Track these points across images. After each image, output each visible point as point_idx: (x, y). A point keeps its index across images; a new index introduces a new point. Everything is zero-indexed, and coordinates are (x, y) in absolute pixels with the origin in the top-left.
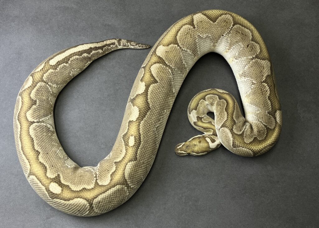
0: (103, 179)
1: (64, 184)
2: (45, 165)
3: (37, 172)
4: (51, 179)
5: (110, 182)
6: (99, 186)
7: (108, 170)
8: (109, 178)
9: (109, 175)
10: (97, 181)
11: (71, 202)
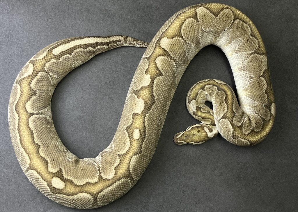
0: (106, 173)
1: (67, 178)
2: (46, 159)
3: (37, 167)
4: (53, 174)
5: (115, 176)
6: (103, 179)
7: (112, 163)
8: (114, 172)
9: (113, 168)
10: (101, 174)
11: (75, 197)
